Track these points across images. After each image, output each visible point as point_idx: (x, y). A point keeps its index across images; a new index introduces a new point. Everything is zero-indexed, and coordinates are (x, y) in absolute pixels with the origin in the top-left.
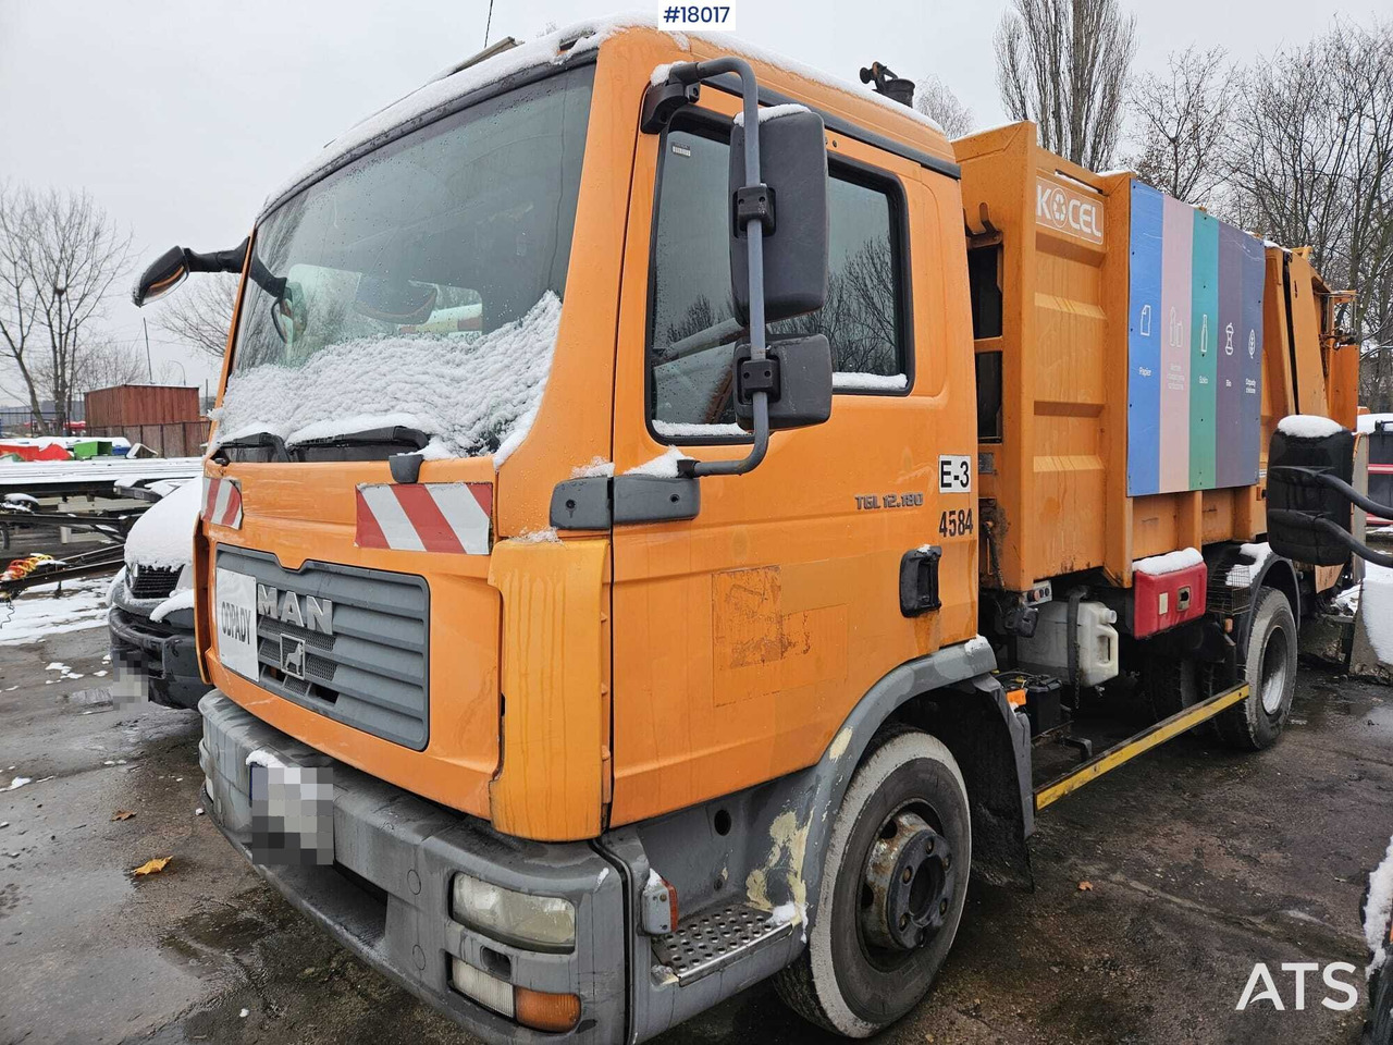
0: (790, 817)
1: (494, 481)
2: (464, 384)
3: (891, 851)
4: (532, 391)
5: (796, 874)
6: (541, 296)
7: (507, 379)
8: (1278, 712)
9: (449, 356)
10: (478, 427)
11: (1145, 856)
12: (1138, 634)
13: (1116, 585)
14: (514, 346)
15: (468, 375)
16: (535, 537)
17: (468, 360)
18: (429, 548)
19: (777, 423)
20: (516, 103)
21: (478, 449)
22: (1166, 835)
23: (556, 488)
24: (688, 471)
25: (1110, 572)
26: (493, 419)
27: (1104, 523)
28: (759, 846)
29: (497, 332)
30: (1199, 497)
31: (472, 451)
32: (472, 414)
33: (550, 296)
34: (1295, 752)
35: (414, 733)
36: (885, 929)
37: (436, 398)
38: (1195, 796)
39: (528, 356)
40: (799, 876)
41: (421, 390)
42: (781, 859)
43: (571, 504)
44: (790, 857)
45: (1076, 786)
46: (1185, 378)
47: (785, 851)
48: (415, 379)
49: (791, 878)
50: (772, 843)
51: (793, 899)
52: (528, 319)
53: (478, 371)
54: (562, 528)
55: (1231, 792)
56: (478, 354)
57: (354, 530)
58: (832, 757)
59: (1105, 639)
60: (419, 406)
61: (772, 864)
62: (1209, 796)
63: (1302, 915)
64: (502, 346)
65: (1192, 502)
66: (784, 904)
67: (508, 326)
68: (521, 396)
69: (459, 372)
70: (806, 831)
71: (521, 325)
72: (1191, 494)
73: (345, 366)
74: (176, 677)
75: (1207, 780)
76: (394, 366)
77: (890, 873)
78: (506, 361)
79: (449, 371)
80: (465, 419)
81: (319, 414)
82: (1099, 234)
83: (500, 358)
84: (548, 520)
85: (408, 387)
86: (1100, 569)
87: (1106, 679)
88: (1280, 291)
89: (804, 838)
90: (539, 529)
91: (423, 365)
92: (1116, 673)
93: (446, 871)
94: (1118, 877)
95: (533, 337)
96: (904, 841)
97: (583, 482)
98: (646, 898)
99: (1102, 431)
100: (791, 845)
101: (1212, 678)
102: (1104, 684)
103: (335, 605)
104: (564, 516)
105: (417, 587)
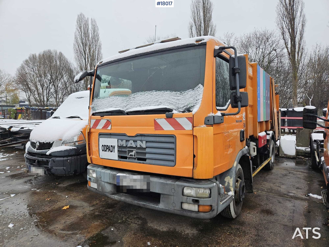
0: (229, 177)
1: (192, 117)
2: (180, 100)
3: (238, 184)
4: (198, 101)
5: (231, 187)
6: (198, 85)
7: (192, 99)
8: (273, 162)
9: (175, 95)
10: (185, 108)
11: (262, 188)
12: (259, 147)
13: (256, 138)
14: (193, 93)
15: (181, 98)
16: (202, 126)
17: (181, 96)
18: (175, 130)
19: (242, 106)
20: (187, 50)
21: (185, 112)
22: (264, 184)
23: (205, 118)
24: (223, 115)
25: (255, 136)
26: (189, 106)
27: (253, 127)
28: (223, 183)
29: (187, 91)
30: (264, 122)
31: (183, 112)
32: (183, 105)
33: (200, 85)
34: (276, 170)
35: (172, 163)
36: (238, 198)
37: (173, 103)
38: (264, 178)
39: (196, 95)
40: (232, 187)
41: (169, 101)
42: (228, 184)
43: (208, 120)
44: (230, 184)
45: (255, 174)
46: (262, 100)
47: (228, 183)
48: (166, 99)
49: (230, 187)
50: (225, 182)
51: (231, 191)
52: (195, 89)
53: (184, 98)
54: (207, 125)
55: (270, 177)
56: (183, 95)
57: (154, 127)
58: (234, 166)
59: (254, 148)
60: (168, 104)
61: (226, 186)
62: (267, 177)
63: (292, 194)
64: (190, 93)
65: (263, 123)
66: (229, 192)
67: (190, 90)
68: (195, 102)
69: (178, 98)
70: (232, 179)
71: (194, 90)
72: (263, 121)
73: (144, 97)
74: (53, 167)
75: (265, 175)
76: (160, 97)
77: (239, 188)
78: (191, 96)
79: (176, 98)
80: (182, 106)
81: (136, 106)
82: (252, 74)
83: (190, 95)
84: (204, 123)
85: (165, 101)
86: (253, 135)
87: (254, 155)
88: (271, 84)
89: (232, 180)
90: (202, 125)
91: (168, 97)
92: (256, 154)
93: (182, 187)
94: (259, 191)
95: (197, 92)
96: (240, 182)
97: (210, 117)
98: (220, 188)
99: (253, 110)
100: (230, 182)
101: (264, 156)
102: (254, 157)
103: (146, 142)
104: (207, 122)
105: (173, 137)
